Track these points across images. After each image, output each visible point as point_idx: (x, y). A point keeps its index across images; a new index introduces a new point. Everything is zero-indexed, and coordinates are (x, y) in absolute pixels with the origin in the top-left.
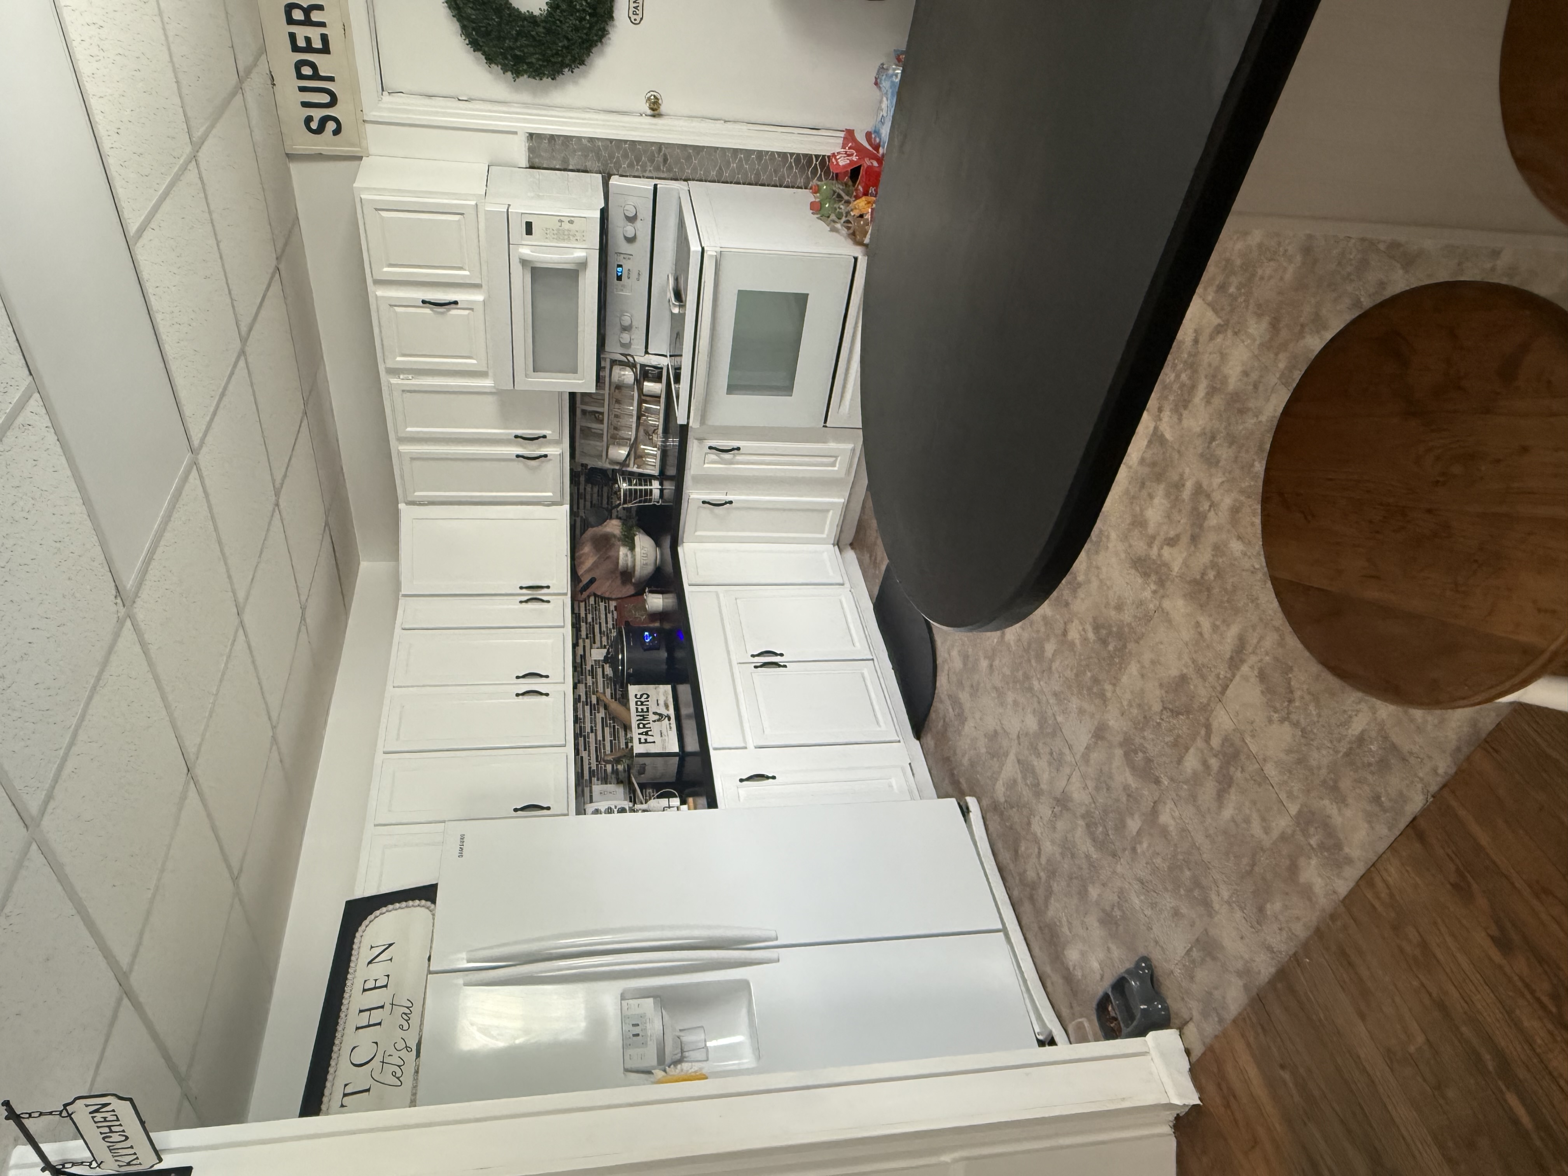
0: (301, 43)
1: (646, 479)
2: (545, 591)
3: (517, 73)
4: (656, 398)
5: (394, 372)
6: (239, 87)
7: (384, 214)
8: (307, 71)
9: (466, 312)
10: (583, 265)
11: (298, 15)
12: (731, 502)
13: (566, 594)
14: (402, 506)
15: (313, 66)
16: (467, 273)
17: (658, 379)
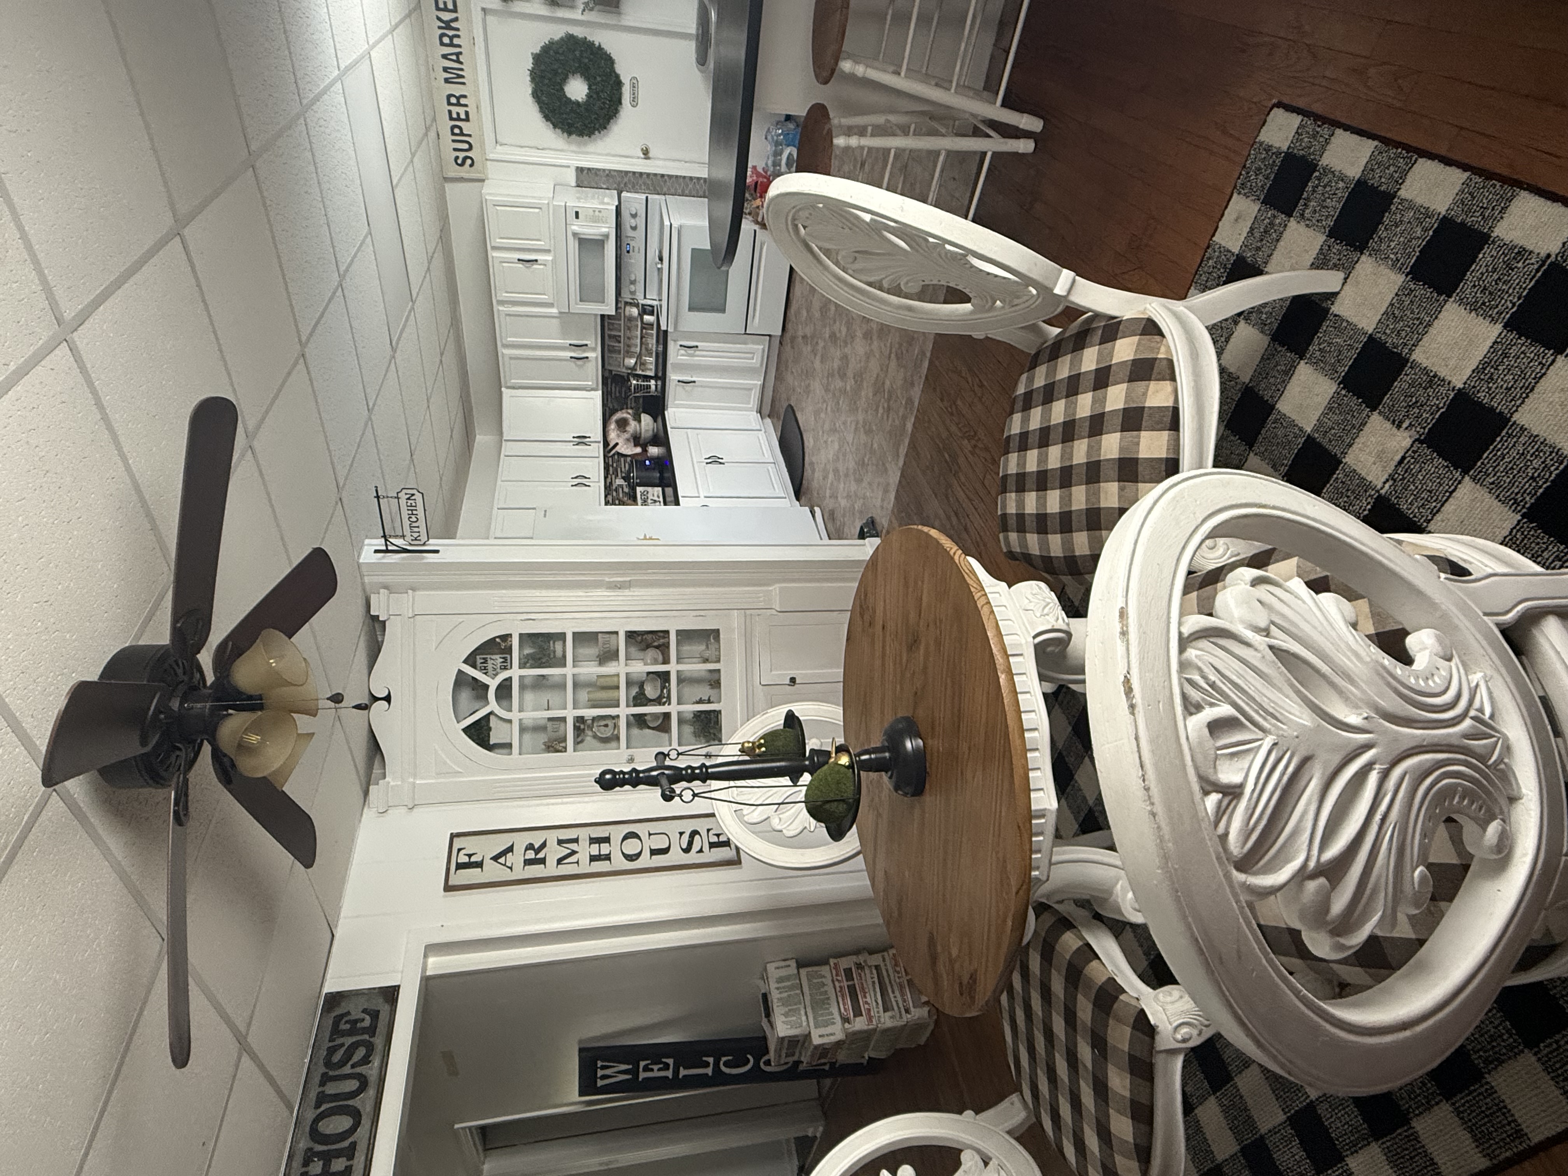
0: (455, 116)
1: (647, 378)
2: (588, 440)
3: (570, 134)
4: (651, 325)
5: (501, 303)
6: (426, 135)
7: (498, 208)
8: (457, 131)
9: (542, 267)
10: (607, 236)
11: (453, 100)
12: (694, 382)
13: (599, 442)
14: (503, 389)
15: (460, 128)
16: (542, 243)
17: (652, 314)
